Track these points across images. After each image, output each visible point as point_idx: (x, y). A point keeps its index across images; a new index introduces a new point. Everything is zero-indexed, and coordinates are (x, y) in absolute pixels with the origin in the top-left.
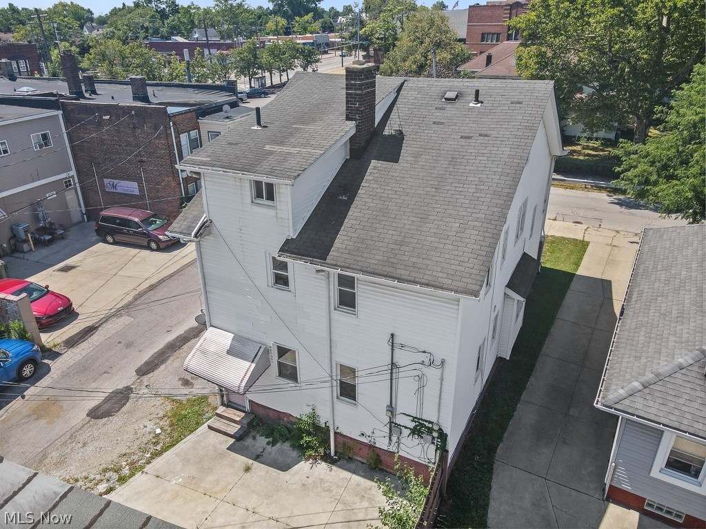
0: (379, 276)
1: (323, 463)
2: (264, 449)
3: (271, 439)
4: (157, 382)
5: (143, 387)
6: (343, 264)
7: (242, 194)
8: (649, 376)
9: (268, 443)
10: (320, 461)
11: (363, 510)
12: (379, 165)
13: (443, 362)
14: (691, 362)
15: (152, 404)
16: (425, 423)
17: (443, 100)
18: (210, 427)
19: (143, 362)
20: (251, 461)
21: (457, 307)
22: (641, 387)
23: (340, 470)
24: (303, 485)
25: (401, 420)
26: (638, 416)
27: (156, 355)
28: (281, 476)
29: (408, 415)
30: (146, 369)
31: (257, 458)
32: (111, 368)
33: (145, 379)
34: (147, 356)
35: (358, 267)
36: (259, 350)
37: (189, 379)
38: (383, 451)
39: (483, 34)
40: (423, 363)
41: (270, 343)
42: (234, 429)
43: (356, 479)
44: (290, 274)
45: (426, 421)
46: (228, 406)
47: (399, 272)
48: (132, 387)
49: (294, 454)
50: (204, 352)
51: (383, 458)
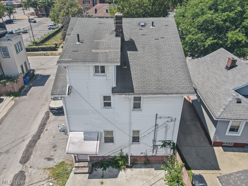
0: (158, 94)
1: (128, 169)
2: (103, 173)
3: (103, 168)
4: (34, 164)
5: (29, 168)
6: (142, 93)
7: (89, 73)
8: (224, 107)
9: (103, 170)
10: (126, 169)
11: (153, 179)
12: (131, 53)
13: (175, 119)
14: (232, 99)
15: (39, 174)
16: (167, 142)
17: (140, 26)
18: (75, 173)
19: (20, 158)
20: (101, 180)
21: (182, 99)
22: (224, 110)
23: (135, 169)
24: (127, 180)
25: (157, 143)
26: (226, 119)
27: (25, 152)
28: (116, 180)
29: (161, 141)
30: (25, 160)
31: (103, 177)
32: (5, 165)
33: (27, 164)
34: (20, 154)
35: (149, 93)
36: (98, 135)
37: (50, 157)
38: (151, 156)
39: (83, 1)
40: (168, 121)
41: (102, 131)
42: (86, 170)
43: (143, 170)
44: (112, 101)
45: (167, 141)
46: (79, 162)
47: (164, 91)
48: (23, 170)
49: (115, 170)
50: (73, 143)
51: (150, 159)
